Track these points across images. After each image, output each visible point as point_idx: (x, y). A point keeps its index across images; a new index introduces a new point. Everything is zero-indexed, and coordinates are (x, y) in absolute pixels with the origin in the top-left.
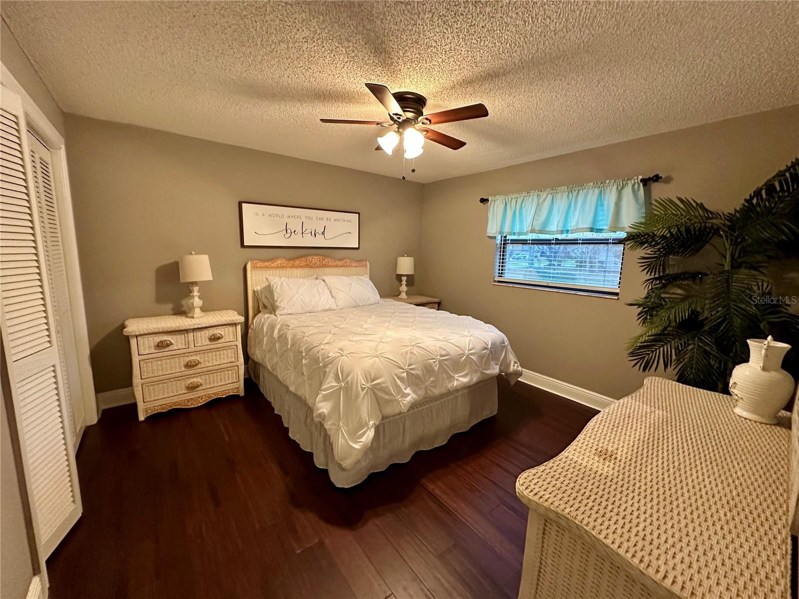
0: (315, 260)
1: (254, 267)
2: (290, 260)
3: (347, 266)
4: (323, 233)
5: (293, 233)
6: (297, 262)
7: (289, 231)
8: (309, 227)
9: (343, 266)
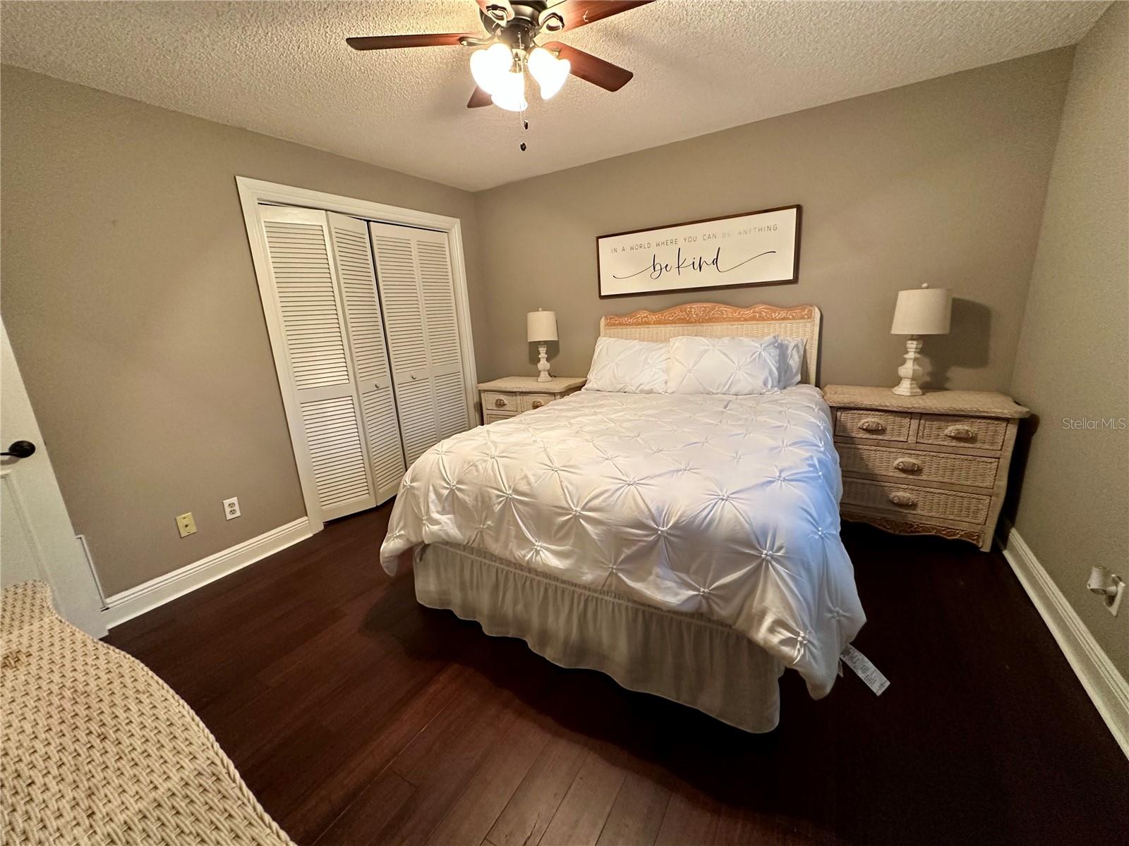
0: (696, 309)
1: (608, 325)
2: (653, 312)
3: (762, 319)
4: (715, 261)
5: (664, 270)
6: (667, 315)
7: (658, 267)
8: (689, 256)
9: (753, 319)
